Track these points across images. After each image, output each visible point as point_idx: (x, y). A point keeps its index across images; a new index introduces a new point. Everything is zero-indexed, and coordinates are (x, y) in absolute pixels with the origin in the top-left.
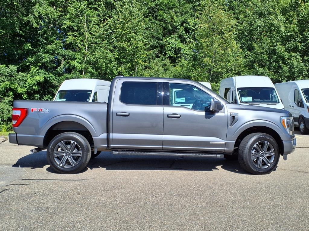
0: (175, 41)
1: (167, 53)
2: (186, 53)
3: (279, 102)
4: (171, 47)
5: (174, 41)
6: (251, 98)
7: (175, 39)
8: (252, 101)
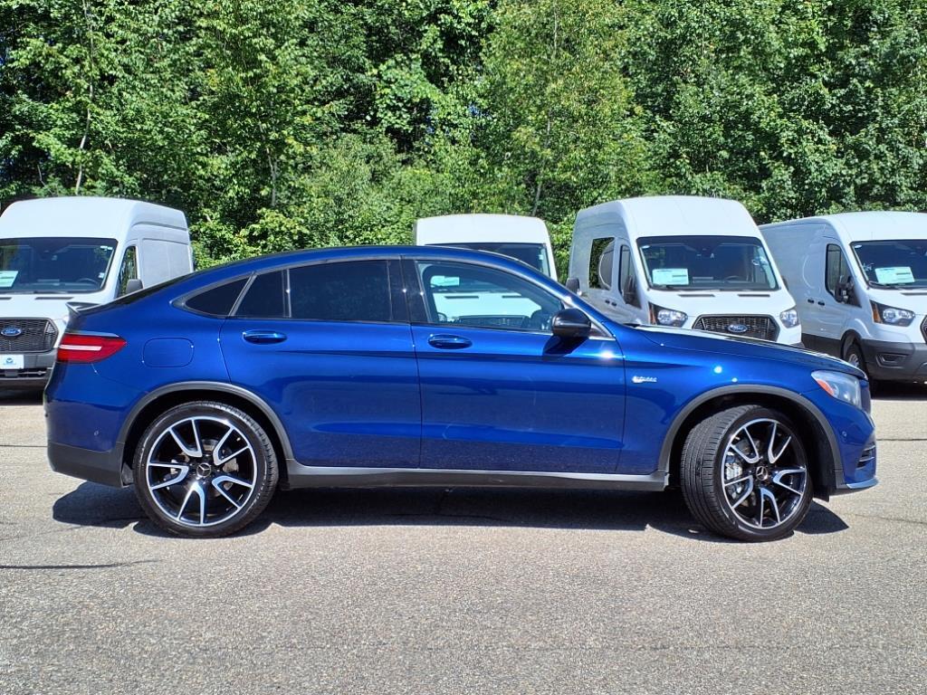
0: (408, 76)
1: (381, 116)
3: (777, 288)
4: (395, 95)
5: (407, 79)
6: (685, 272)
7: (410, 69)
8: (687, 282)
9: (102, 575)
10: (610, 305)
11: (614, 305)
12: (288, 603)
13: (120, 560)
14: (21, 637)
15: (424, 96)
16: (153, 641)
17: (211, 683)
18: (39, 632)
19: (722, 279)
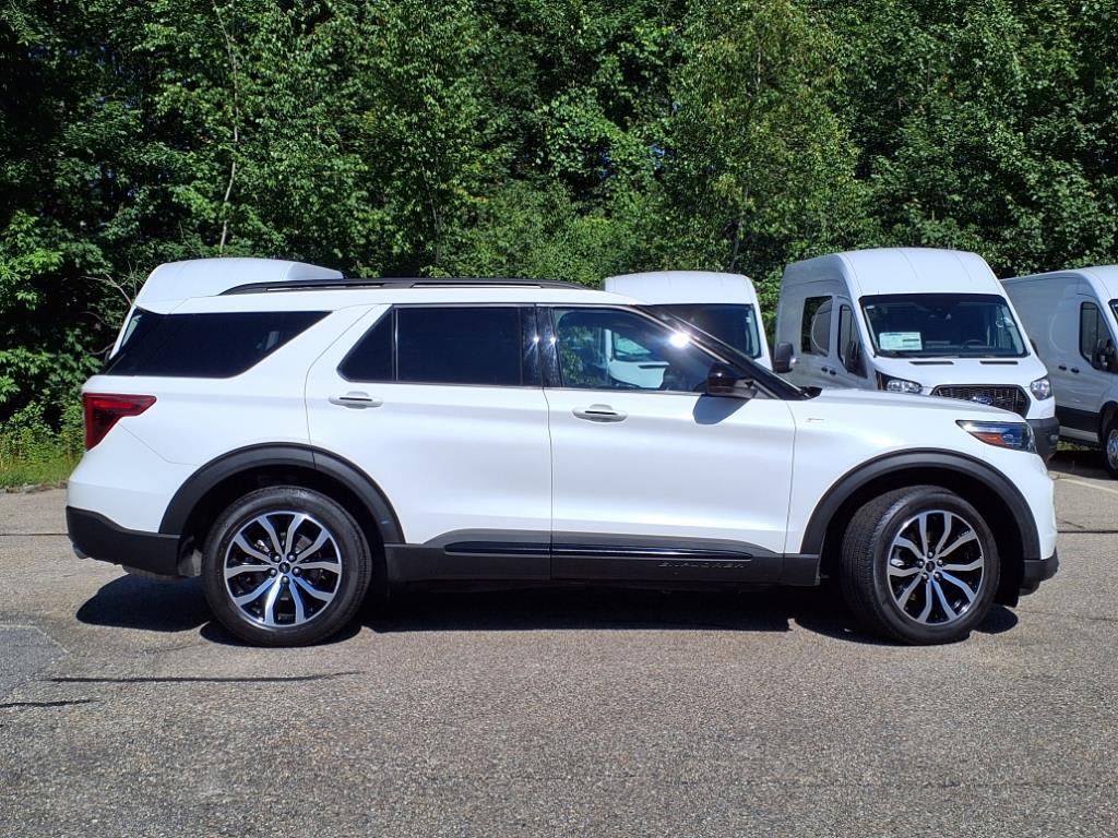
0: (584, 113)
1: (553, 158)
2: (630, 158)
3: (1025, 354)
4: (569, 135)
5: (580, 114)
6: (917, 335)
7: (586, 105)
8: (920, 348)
9: (303, 689)
10: (828, 374)
11: (833, 373)
12: (514, 724)
13: (318, 672)
14: (228, 761)
15: (603, 135)
16: (375, 768)
17: (447, 819)
18: (247, 756)
19: (960, 344)
